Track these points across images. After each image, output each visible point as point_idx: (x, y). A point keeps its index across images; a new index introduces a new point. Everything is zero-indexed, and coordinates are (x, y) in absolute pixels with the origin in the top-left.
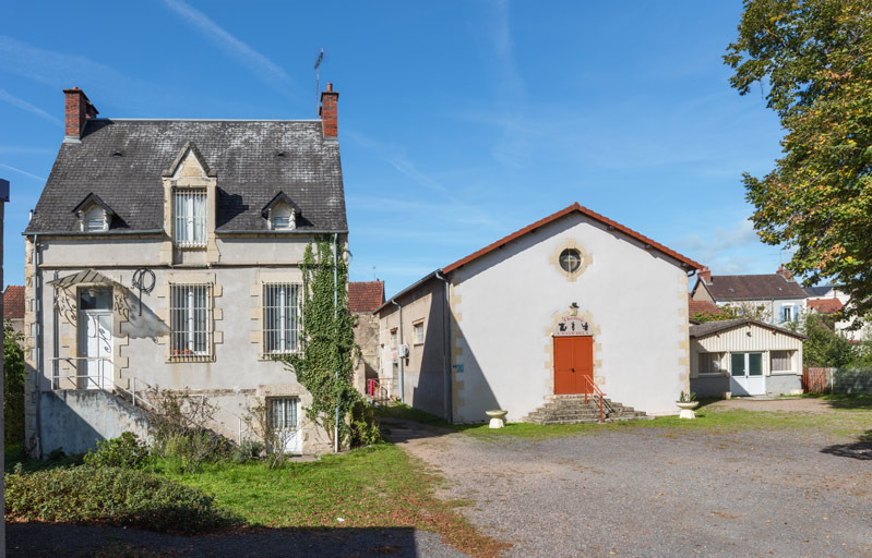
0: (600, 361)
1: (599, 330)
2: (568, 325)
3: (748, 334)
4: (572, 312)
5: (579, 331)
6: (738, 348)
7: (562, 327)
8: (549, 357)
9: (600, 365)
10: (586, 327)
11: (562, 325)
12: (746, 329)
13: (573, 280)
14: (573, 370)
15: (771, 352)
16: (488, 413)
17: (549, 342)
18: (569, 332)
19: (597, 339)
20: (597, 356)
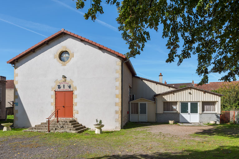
0: (76, 103)
1: (76, 88)
2: (62, 86)
3: (190, 93)
4: (63, 80)
5: (67, 88)
6: (184, 100)
7: (59, 87)
8: (53, 100)
9: (76, 105)
10: (70, 87)
11: (59, 86)
12: (189, 91)
13: (64, 65)
14: (64, 107)
15: (203, 102)
16: (2, 124)
17: (53, 93)
18: (62, 89)
19: (75, 93)
20: (75, 100)
